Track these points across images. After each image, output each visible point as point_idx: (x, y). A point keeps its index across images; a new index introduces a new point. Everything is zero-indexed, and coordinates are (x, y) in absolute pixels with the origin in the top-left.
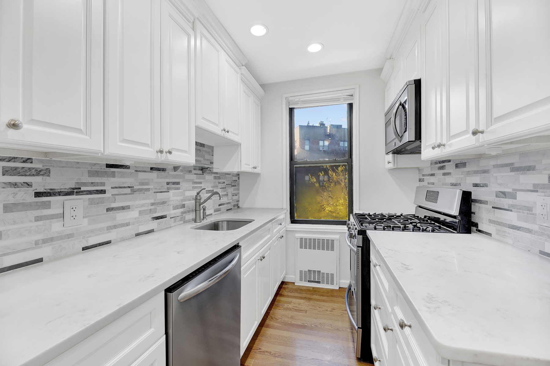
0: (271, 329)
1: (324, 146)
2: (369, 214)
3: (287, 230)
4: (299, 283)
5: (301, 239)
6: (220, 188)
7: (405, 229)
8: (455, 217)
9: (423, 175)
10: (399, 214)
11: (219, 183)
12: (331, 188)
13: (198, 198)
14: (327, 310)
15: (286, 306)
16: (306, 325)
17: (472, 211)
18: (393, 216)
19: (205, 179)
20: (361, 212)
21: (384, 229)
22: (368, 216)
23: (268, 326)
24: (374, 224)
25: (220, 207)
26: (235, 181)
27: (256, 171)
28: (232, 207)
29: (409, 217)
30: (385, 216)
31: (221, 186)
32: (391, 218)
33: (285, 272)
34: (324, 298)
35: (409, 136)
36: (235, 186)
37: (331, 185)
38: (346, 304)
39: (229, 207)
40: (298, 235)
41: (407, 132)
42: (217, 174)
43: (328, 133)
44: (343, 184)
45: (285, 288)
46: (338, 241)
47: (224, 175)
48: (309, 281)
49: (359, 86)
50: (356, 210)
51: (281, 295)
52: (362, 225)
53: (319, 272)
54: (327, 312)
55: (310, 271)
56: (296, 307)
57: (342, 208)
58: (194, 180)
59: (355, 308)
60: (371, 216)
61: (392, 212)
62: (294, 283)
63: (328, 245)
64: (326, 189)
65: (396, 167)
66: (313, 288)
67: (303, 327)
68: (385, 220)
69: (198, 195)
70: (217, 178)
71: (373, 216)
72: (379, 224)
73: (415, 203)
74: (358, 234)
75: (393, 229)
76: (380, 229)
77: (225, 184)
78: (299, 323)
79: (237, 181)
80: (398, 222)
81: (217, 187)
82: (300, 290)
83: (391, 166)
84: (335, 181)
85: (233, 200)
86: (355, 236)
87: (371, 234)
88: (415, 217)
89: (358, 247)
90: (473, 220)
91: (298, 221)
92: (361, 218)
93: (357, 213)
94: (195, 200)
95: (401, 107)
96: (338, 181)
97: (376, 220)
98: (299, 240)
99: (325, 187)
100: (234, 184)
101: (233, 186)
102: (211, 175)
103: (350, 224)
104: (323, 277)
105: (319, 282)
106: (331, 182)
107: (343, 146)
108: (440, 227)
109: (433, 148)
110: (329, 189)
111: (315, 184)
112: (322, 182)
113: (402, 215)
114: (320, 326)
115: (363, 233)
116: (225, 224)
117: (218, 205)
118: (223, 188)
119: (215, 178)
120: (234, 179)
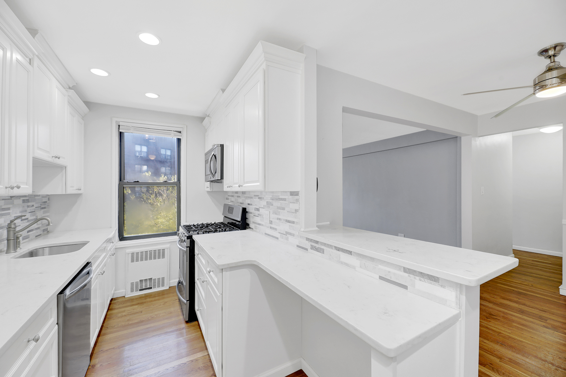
0: (109, 335)
1: (141, 151)
2: (194, 225)
3: (116, 247)
4: (129, 295)
5: (133, 254)
6: (29, 213)
7: (216, 231)
8: (239, 222)
9: (228, 196)
10: (213, 223)
11: (28, 206)
12: (151, 200)
13: (13, 226)
14: (160, 305)
15: (120, 315)
16: (144, 320)
17: (247, 217)
18: (209, 224)
19: (14, 204)
20: (188, 224)
21: (203, 233)
22: (193, 226)
23: (105, 334)
24: (197, 231)
25: (29, 233)
26: (44, 202)
27: (79, 192)
28: (42, 233)
29: (219, 224)
30: (205, 225)
31: (30, 209)
32: (208, 225)
33: (114, 288)
34: (157, 298)
35: (218, 176)
36: (45, 208)
37: (151, 196)
38: (176, 292)
39: (39, 232)
40: (130, 251)
41: (217, 174)
42: (26, 197)
43: (147, 137)
44: (165, 196)
45: (115, 303)
46: (169, 249)
47: (33, 198)
48: (140, 290)
49: (187, 126)
50: (183, 223)
51: (112, 309)
52: (189, 233)
53: (151, 279)
54: (161, 306)
55: (141, 281)
56: (131, 312)
57: (164, 220)
58: (2, 206)
59: (184, 292)
60: (195, 226)
61: (209, 222)
62: (124, 296)
63: (159, 254)
64: (145, 201)
65: (211, 191)
66: (145, 294)
67: (142, 322)
68: (204, 227)
69: (13, 223)
70: (26, 202)
71: (196, 226)
72: (200, 231)
73: (223, 214)
74: (187, 239)
75: (209, 233)
76: (201, 234)
77: (34, 208)
78: (136, 321)
79: (46, 202)
80: (212, 228)
81: (26, 211)
82: (132, 299)
83: (209, 189)
84: (156, 192)
85: (42, 225)
86: (184, 241)
87: (195, 237)
88: (222, 223)
89: (187, 247)
90: (247, 222)
91: (128, 238)
92: (188, 228)
93: (185, 225)
94: (7, 229)
95: (214, 156)
96: (159, 193)
97: (198, 228)
98: (130, 255)
99: (143, 199)
100: (44, 206)
101: (43, 208)
102: (20, 199)
103: (180, 234)
104: (155, 282)
105: (151, 288)
106: (151, 194)
107: (165, 153)
108: (233, 228)
109: (228, 187)
110: (148, 201)
111: (130, 196)
112: (138, 192)
113: (215, 223)
114: (156, 317)
115: (190, 237)
116: (47, 250)
117: (27, 232)
118: (32, 212)
119: (24, 201)
120: (43, 201)
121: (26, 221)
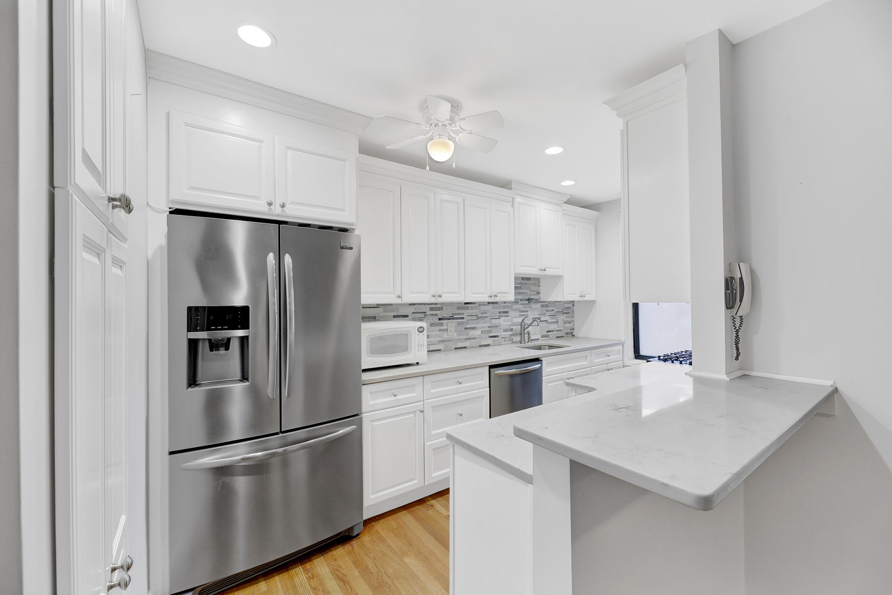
6: (549, 316)
11: (547, 311)
13: (523, 324)
19: (532, 308)
25: (548, 333)
27: (585, 299)
28: (564, 335)
31: (550, 313)
36: (568, 313)
39: (560, 334)
42: (545, 303)
47: (553, 304)
69: (523, 321)
70: (545, 307)
77: (554, 312)
81: (545, 314)
85: (565, 328)
91: (643, 357)
101: (565, 313)
102: (539, 304)
118: (553, 316)
119: (542, 306)
120: (565, 307)
121: (546, 322)
